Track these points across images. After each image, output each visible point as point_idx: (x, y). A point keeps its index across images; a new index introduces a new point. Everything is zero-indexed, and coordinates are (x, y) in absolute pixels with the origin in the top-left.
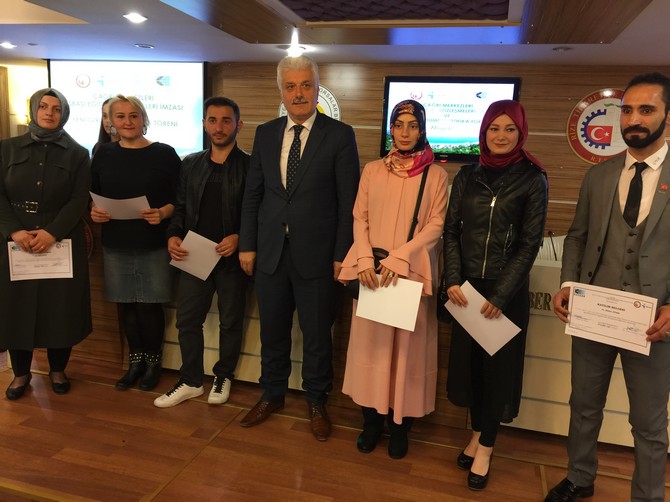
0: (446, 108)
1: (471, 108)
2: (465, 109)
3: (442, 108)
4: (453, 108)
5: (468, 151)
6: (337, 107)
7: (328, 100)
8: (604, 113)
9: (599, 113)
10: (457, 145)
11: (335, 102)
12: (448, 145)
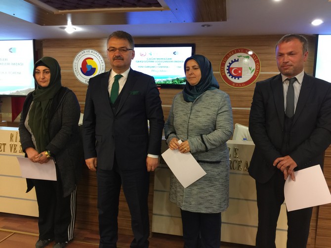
0: (159, 60)
1: (171, 60)
2: (168, 60)
3: (156, 60)
4: (162, 60)
5: (171, 83)
6: (103, 61)
7: (98, 58)
8: (238, 61)
9: (235, 61)
10: (165, 80)
11: (102, 59)
12: (161, 80)
